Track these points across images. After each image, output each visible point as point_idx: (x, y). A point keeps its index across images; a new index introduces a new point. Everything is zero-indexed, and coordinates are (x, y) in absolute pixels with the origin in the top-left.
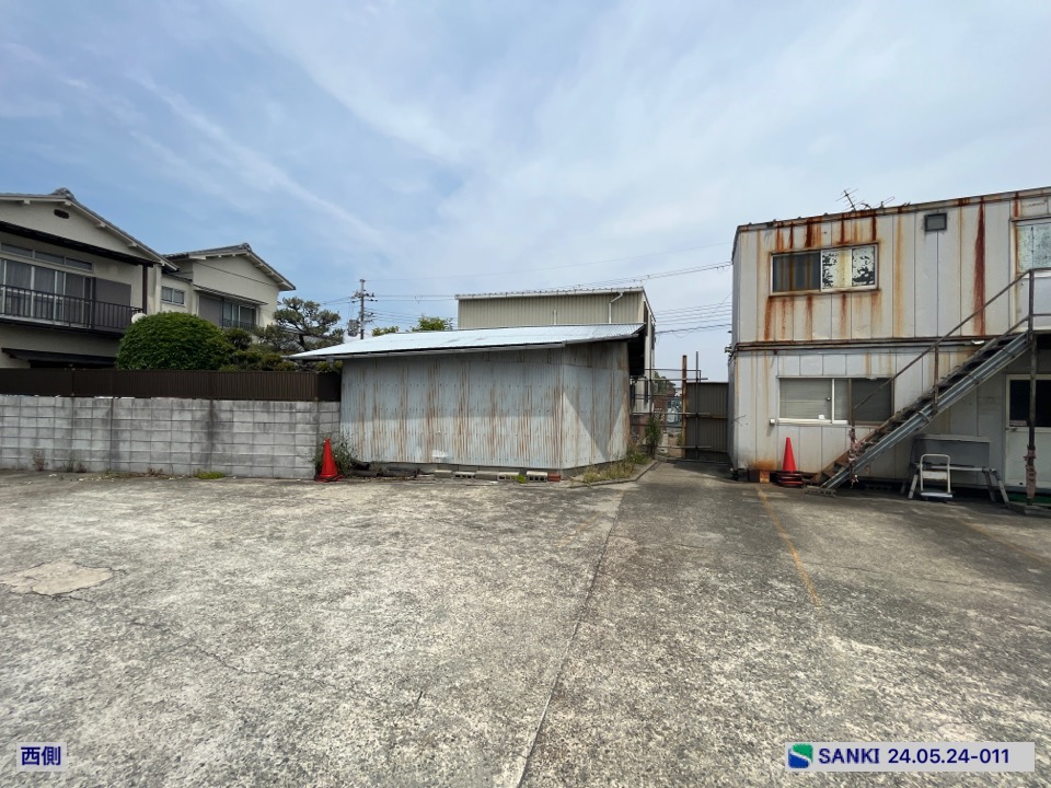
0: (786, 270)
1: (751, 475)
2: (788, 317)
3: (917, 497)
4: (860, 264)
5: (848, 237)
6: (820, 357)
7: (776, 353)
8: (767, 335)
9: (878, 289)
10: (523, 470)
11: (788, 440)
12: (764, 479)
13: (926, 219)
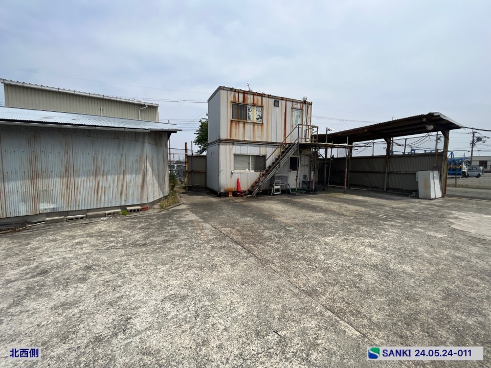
0: (236, 110)
1: (225, 194)
2: (237, 130)
3: (274, 195)
4: (258, 113)
5: (255, 102)
6: (247, 147)
7: (233, 144)
8: (230, 137)
9: (263, 124)
10: (123, 208)
11: (238, 179)
12: (230, 195)
13: (275, 101)
